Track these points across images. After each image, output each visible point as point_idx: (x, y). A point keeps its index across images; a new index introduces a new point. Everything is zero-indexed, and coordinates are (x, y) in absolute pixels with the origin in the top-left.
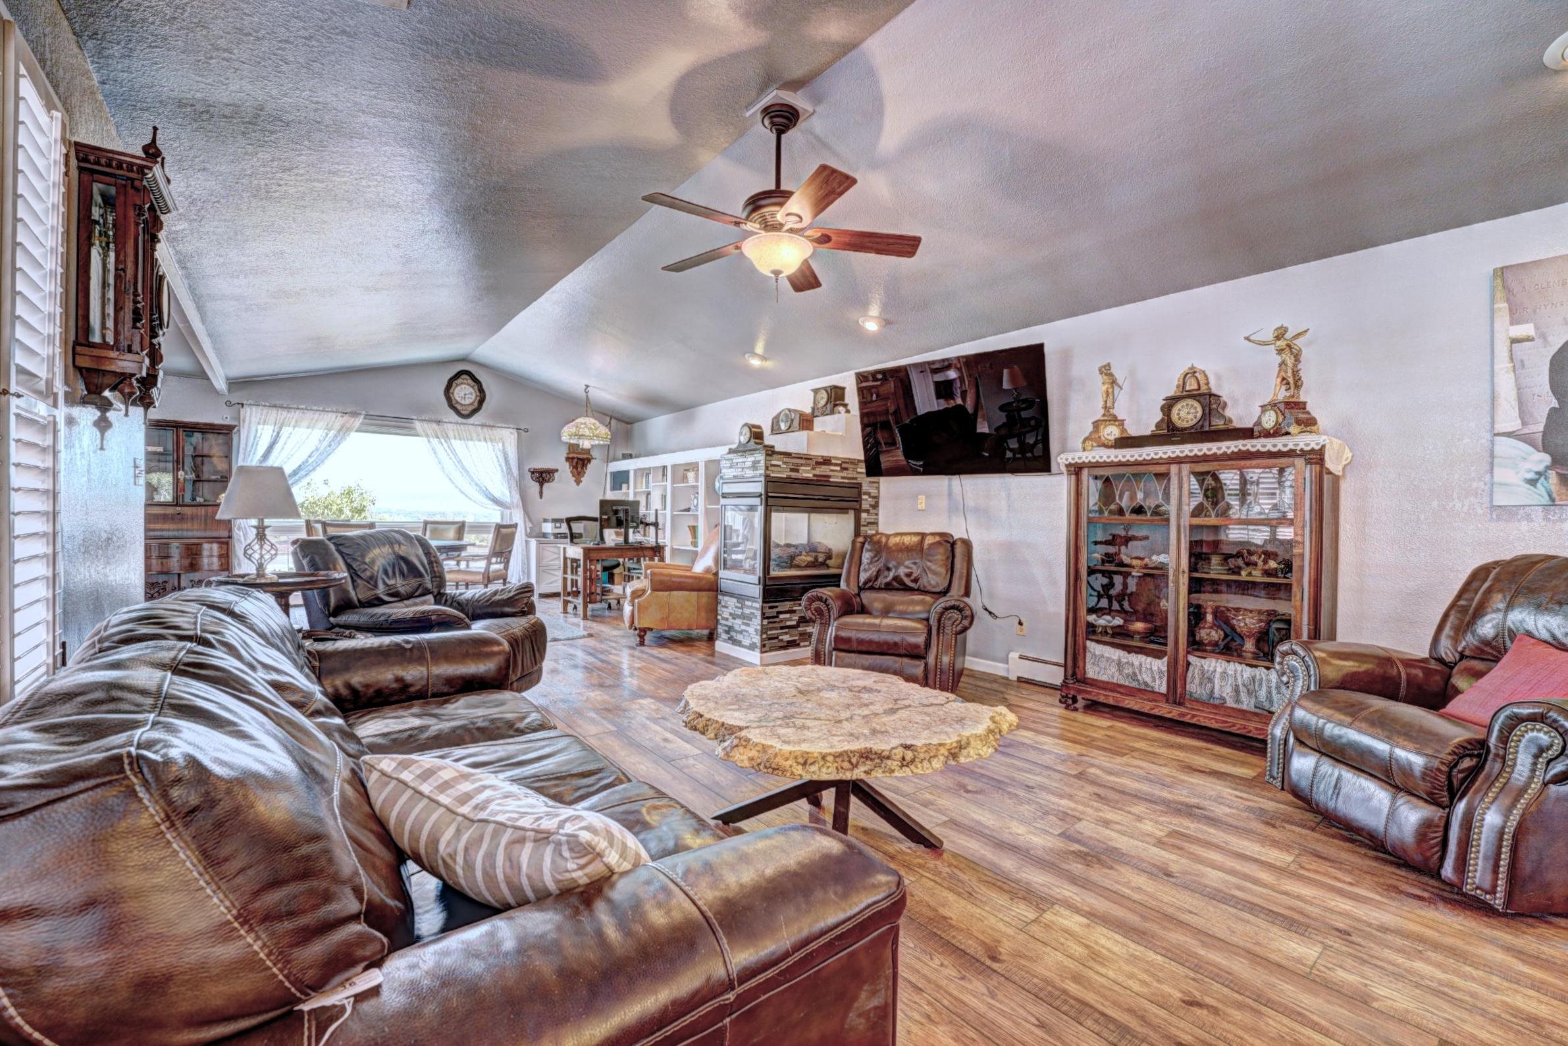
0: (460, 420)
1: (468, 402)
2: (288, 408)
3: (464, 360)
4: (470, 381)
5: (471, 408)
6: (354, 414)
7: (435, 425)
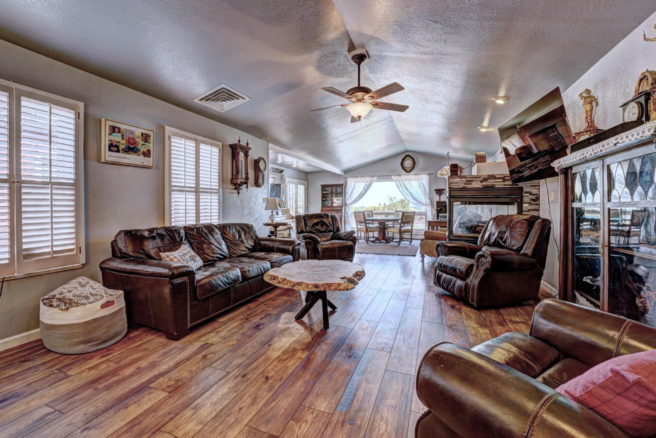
0: (407, 173)
1: (409, 166)
2: (357, 177)
3: (407, 151)
4: (410, 159)
5: (410, 169)
6: (374, 176)
7: (398, 177)
